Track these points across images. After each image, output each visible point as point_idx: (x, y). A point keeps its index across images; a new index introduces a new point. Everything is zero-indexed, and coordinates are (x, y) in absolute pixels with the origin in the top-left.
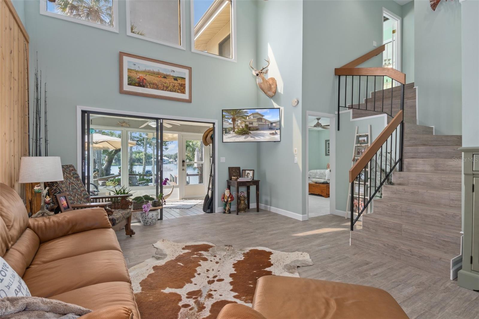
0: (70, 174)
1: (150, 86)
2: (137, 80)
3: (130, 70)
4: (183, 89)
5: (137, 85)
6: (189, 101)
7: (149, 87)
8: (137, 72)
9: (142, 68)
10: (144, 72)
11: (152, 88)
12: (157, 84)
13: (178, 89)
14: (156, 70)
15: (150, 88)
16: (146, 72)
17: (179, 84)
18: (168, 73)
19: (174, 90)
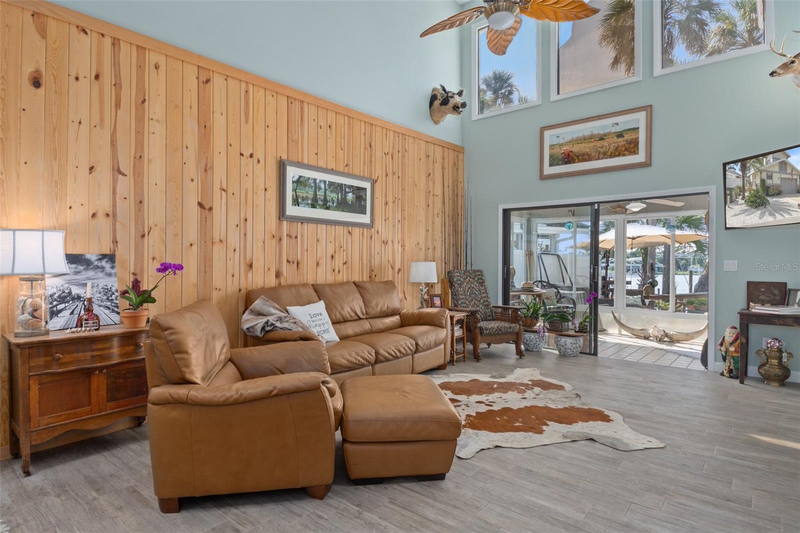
0: (474, 279)
1: (578, 159)
2: (560, 157)
3: (552, 147)
4: (634, 148)
5: (560, 163)
6: (647, 164)
7: (577, 161)
8: (561, 145)
9: (568, 138)
10: (570, 142)
11: (581, 162)
12: (589, 153)
13: (624, 149)
14: (587, 133)
15: (579, 161)
16: (573, 141)
17: (627, 141)
18: (607, 131)
19: (617, 154)
